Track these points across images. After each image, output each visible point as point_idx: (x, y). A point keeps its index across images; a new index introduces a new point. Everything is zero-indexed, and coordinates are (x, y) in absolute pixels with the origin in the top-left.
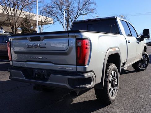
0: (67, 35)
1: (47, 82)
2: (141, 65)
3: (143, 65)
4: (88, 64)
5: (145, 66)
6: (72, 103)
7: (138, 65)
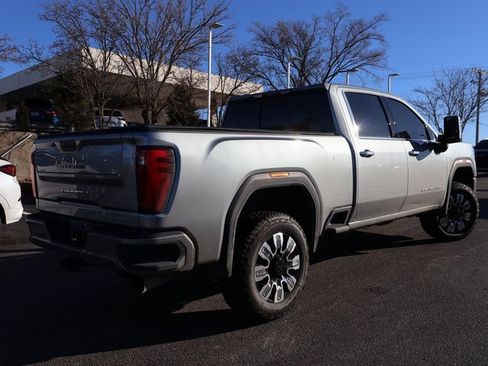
0: (117, 136)
1: (84, 251)
2: (449, 224)
3: (456, 226)
4: (167, 211)
5: (461, 226)
6: (181, 311)
7: (439, 223)
